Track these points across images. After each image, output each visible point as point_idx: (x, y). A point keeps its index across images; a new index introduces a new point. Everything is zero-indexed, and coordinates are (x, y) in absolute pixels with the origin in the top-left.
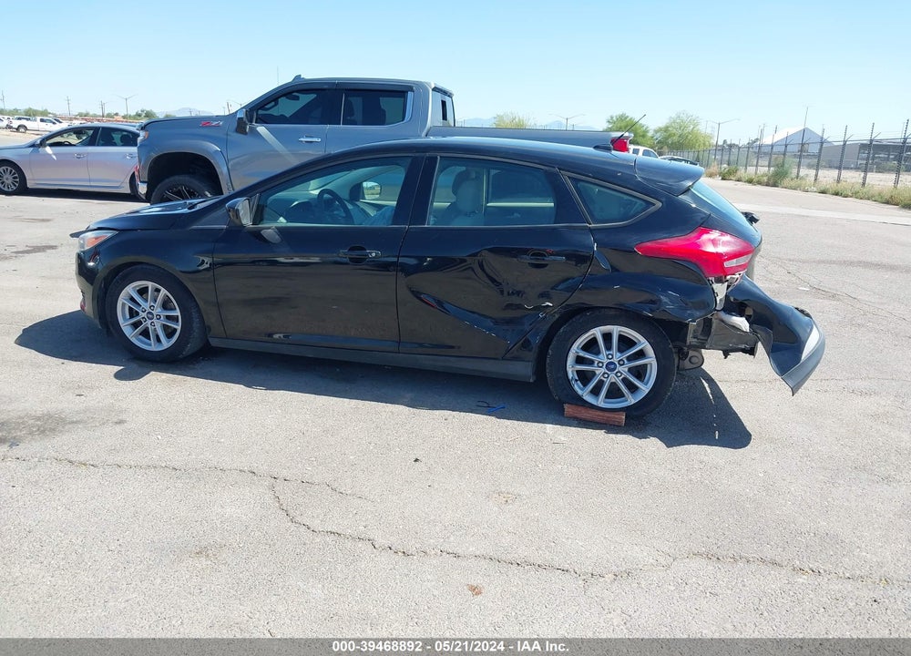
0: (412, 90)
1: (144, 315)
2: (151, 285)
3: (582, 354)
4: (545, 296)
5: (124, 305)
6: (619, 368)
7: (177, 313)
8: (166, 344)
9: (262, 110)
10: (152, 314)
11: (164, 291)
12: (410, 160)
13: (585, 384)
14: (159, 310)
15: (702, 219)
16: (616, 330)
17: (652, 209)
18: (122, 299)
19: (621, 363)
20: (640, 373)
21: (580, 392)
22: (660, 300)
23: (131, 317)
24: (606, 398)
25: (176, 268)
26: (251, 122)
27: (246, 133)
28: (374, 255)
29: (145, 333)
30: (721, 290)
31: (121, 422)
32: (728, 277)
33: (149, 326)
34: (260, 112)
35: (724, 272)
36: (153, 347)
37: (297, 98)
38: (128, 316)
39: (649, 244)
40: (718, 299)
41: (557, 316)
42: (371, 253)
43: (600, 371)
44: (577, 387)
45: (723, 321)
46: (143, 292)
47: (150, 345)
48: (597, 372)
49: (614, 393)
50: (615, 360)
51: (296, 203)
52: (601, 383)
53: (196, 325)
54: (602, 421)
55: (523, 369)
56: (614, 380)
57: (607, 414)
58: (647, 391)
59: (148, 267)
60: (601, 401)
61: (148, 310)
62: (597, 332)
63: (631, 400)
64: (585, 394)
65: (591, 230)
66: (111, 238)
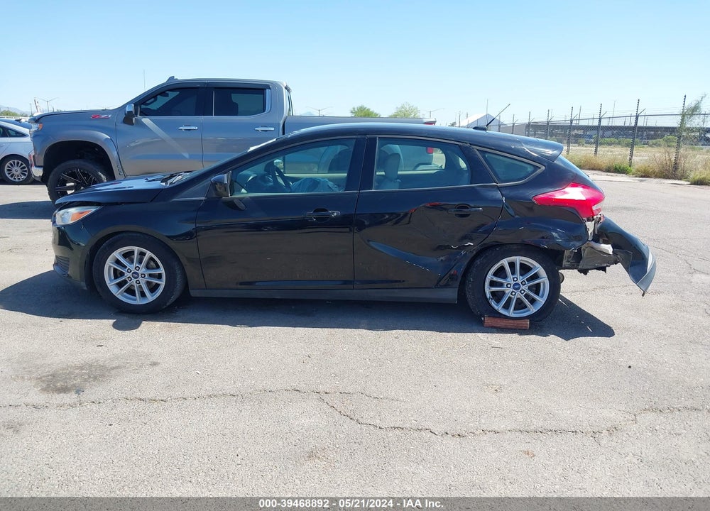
0: (270, 88)
1: (130, 275)
2: (136, 249)
3: (495, 279)
4: (466, 238)
5: (110, 267)
6: (523, 287)
7: (162, 271)
8: (150, 298)
9: (144, 104)
10: (137, 274)
11: (149, 254)
12: (354, 141)
13: (498, 301)
14: (144, 270)
15: (572, 177)
16: (518, 259)
17: (539, 171)
18: (109, 264)
19: (524, 283)
20: (536, 289)
21: (496, 307)
22: (552, 236)
23: (116, 277)
24: (514, 310)
25: (161, 233)
26: (137, 115)
27: (133, 124)
28: (335, 214)
29: (131, 291)
30: (590, 226)
31: (154, 364)
32: (595, 217)
33: (135, 284)
34: (143, 106)
35: (593, 213)
36: (138, 301)
37: (167, 95)
38: (113, 278)
39: (542, 196)
40: (589, 232)
41: (475, 252)
42: (333, 213)
43: (508, 291)
44: (493, 304)
45: (592, 248)
46: (128, 255)
47: (135, 300)
48: (507, 292)
49: (520, 305)
50: (519, 281)
51: (251, 177)
52: (510, 300)
53: (179, 279)
54: (514, 327)
55: (451, 294)
56: (519, 297)
57: (516, 322)
58: (544, 302)
59: (135, 234)
60: (511, 313)
61: (133, 270)
62: (505, 262)
63: (533, 310)
64: (499, 308)
65: (499, 188)
66: (96, 212)
